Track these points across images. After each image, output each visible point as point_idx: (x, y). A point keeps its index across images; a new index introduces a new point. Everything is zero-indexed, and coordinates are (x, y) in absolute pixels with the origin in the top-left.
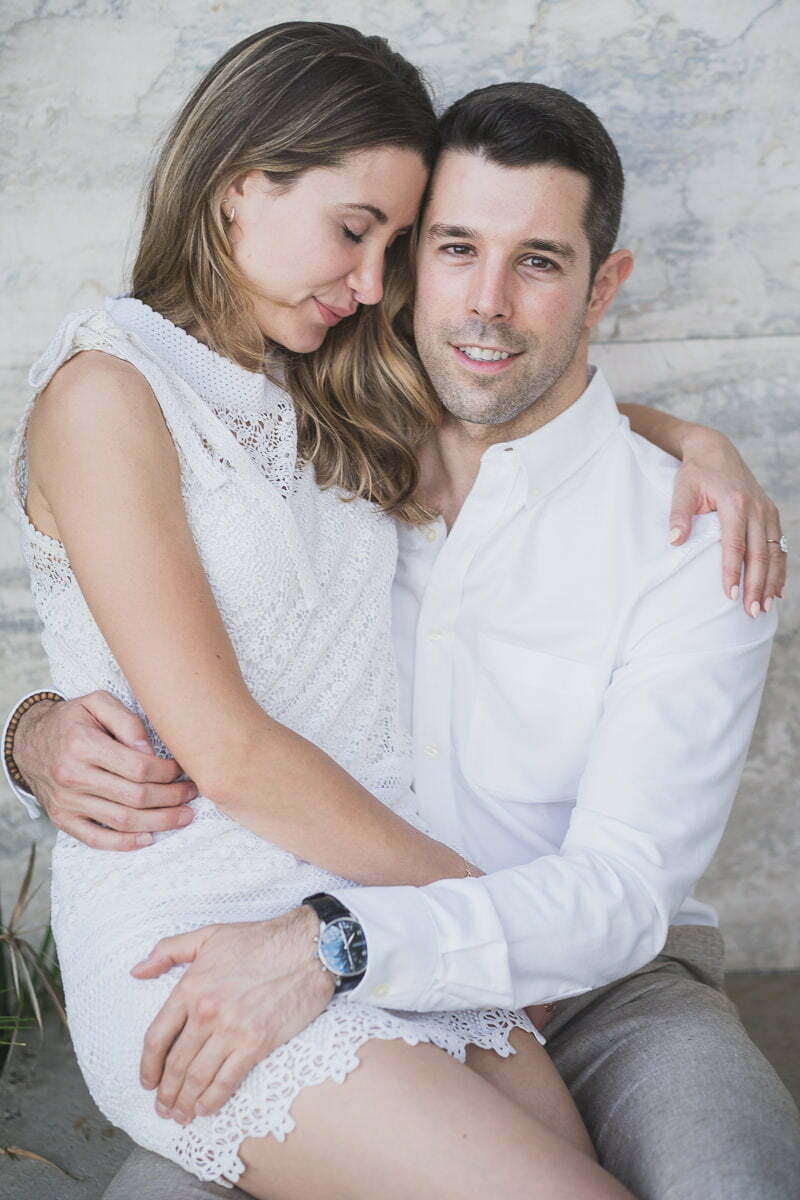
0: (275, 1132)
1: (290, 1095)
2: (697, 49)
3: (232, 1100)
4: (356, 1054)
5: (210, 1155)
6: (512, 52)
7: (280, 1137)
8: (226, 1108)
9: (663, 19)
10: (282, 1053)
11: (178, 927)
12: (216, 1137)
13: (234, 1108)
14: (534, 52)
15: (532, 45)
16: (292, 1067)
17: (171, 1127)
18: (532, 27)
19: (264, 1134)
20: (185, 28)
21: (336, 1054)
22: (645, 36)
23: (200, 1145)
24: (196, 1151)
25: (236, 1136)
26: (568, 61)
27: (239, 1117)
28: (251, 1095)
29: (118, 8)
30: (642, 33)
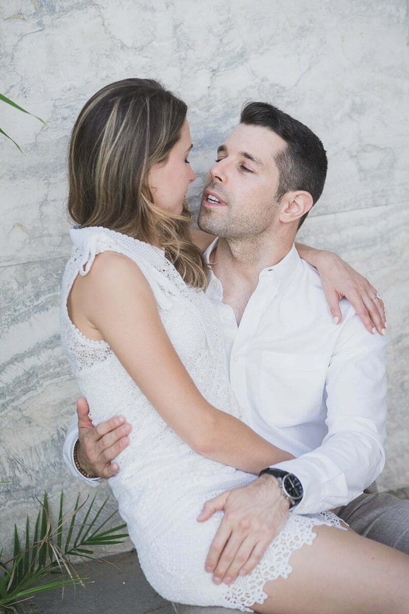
0: (282, 575)
1: (287, 556)
2: (278, 92)
3: (258, 566)
4: (312, 531)
5: (247, 595)
6: (201, 99)
7: (285, 576)
8: (255, 570)
9: (263, 80)
10: (278, 539)
11: (206, 497)
12: (249, 586)
13: (259, 569)
14: (211, 99)
15: (209, 95)
16: (285, 544)
17: (223, 588)
18: (209, 87)
19: (276, 577)
20: (56, 100)
21: (303, 534)
22: (257, 88)
23: (240, 592)
24: (239, 595)
25: (262, 582)
26: (225, 102)
27: (263, 573)
28: (266, 562)
29: (25, 93)
30: (255, 86)
